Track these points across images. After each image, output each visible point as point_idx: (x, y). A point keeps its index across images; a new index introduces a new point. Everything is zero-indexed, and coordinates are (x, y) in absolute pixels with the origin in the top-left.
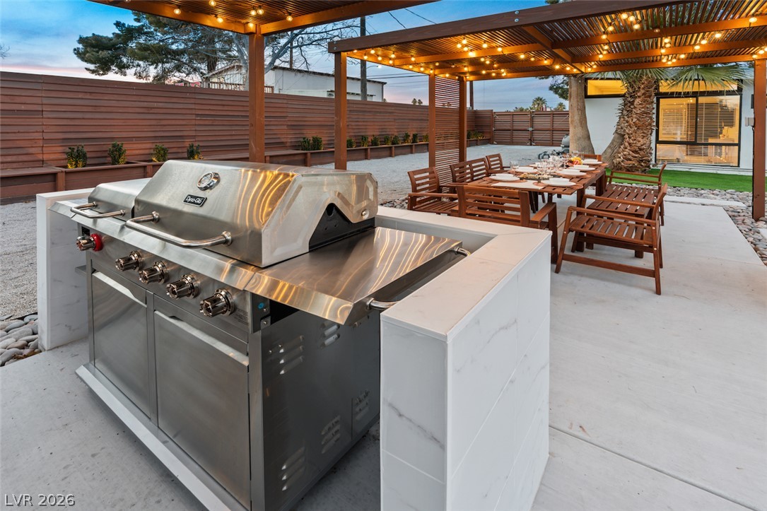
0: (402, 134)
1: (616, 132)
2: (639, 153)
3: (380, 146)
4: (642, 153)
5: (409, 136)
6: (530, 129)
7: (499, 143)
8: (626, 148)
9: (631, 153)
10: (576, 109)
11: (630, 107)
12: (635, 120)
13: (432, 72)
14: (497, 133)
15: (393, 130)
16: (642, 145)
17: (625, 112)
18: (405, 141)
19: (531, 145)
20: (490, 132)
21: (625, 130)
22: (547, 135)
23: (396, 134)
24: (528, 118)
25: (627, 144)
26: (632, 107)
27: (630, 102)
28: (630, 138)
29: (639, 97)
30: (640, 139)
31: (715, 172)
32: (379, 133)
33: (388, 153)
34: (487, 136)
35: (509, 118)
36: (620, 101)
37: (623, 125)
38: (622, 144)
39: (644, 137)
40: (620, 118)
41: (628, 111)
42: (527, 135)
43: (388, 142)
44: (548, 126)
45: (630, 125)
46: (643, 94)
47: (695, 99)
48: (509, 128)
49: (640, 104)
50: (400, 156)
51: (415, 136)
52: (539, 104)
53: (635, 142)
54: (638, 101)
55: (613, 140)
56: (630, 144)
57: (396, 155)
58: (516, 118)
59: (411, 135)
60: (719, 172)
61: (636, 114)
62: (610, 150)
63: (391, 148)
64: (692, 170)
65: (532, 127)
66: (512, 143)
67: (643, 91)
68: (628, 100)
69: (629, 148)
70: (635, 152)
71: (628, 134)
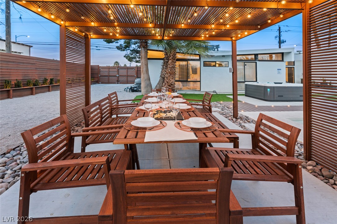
0: (42, 79)
1: (161, 76)
2: (171, 86)
3: (23, 88)
4: (172, 86)
5: (47, 80)
6: (118, 75)
7: (102, 83)
8: (166, 84)
9: (168, 86)
10: (144, 64)
11: (166, 64)
12: (169, 70)
13: (62, 22)
14: (101, 77)
15: (34, 76)
16: (172, 83)
17: (164, 67)
18: (44, 83)
19: (118, 83)
20: (98, 77)
21: (165, 76)
22: (124, 79)
23: (37, 78)
24: (116, 70)
25: (166, 82)
26: (168, 64)
27: (166, 62)
28: (167, 79)
29: (171, 59)
30: (171, 79)
31: (193, 93)
32: (22, 78)
33: (30, 92)
34: (96, 80)
35: (107, 70)
36: (162, 61)
37: (164, 73)
38: (164, 82)
39: (173, 78)
40: (162, 70)
41: (166, 66)
42: (116, 78)
43: (30, 84)
44: (125, 74)
45: (167, 73)
46: (172, 58)
47: (187, 62)
48: (107, 75)
49: (171, 63)
50: (40, 94)
51: (52, 80)
52: (116, 65)
53: (169, 81)
54: (170, 61)
55: (160, 80)
56: (167, 82)
57: (36, 93)
58: (111, 70)
59: (49, 79)
60: (195, 93)
61: (170, 67)
62: (158, 85)
63: (32, 88)
64: (187, 93)
65: (118, 74)
66: (109, 83)
67: (172, 57)
68: (166, 61)
69: (167, 84)
70: (169, 86)
71: (166, 77)
